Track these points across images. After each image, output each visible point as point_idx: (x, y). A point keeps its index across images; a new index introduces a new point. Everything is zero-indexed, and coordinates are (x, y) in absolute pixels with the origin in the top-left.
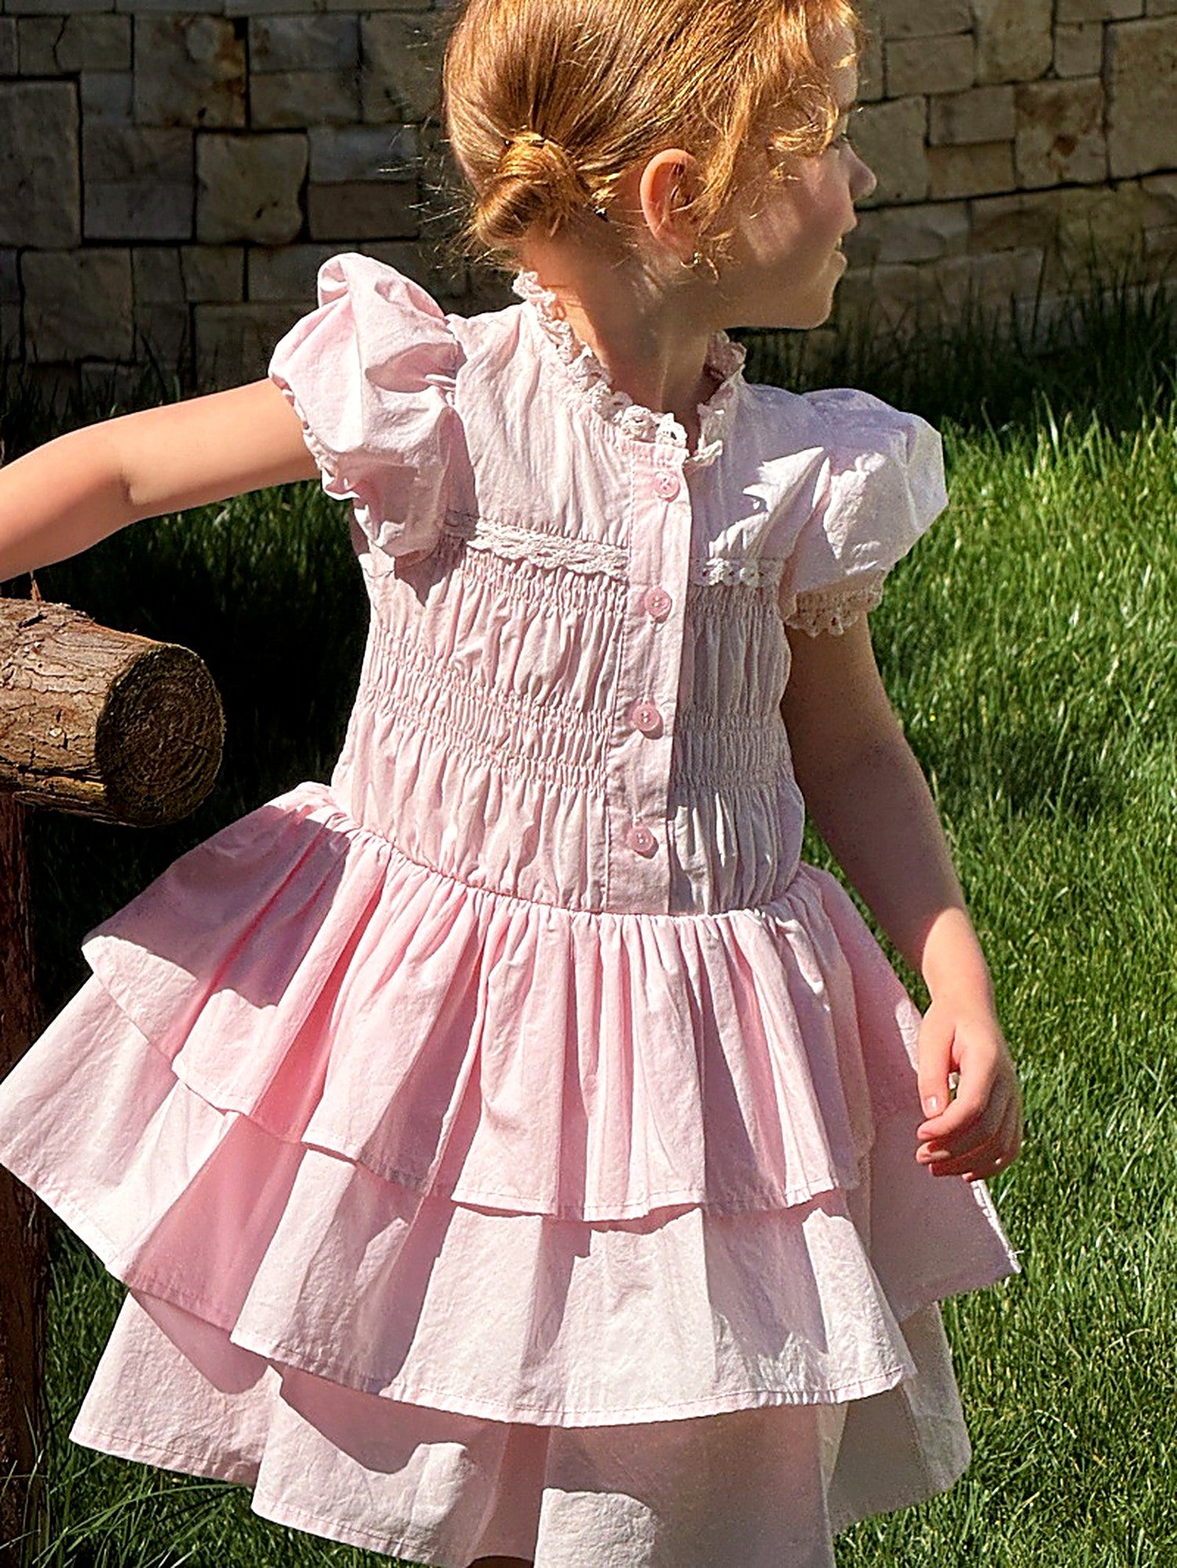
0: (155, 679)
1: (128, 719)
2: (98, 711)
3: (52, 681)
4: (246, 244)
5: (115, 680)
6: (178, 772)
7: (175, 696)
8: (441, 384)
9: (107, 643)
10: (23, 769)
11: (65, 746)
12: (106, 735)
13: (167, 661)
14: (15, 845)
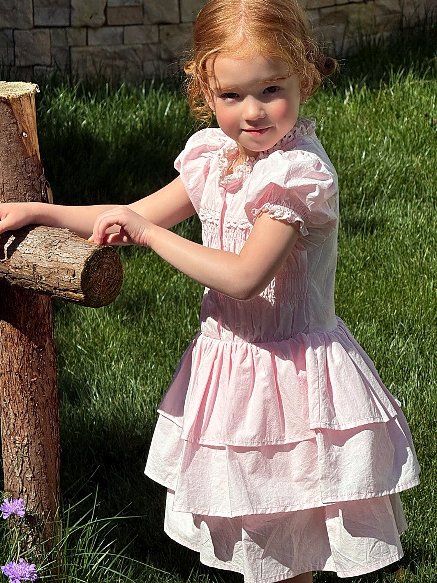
0: (101, 258)
1: (92, 272)
2: (81, 270)
3: (65, 259)
4: (87, 27)
5: (87, 259)
6: (108, 289)
7: (108, 263)
9: (84, 245)
10: (55, 288)
11: (70, 282)
12: (84, 278)
13: (105, 251)
14: (48, 305)
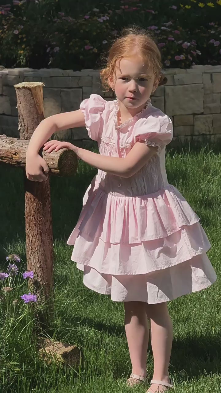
1: (63, 160)
2: (58, 159)
5: (61, 154)
7: (70, 157)
8: (100, 113)
11: (53, 164)
